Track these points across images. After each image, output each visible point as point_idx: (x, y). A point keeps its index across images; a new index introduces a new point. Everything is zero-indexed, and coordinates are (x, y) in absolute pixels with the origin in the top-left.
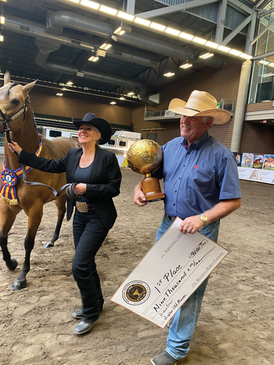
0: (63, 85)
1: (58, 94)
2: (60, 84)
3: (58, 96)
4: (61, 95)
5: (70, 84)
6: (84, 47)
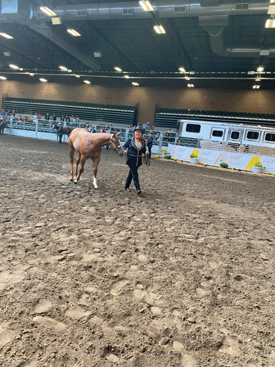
0: (253, 73)
1: (254, 87)
2: (249, 73)
3: (256, 89)
4: (258, 87)
5: (260, 70)
6: (254, 11)
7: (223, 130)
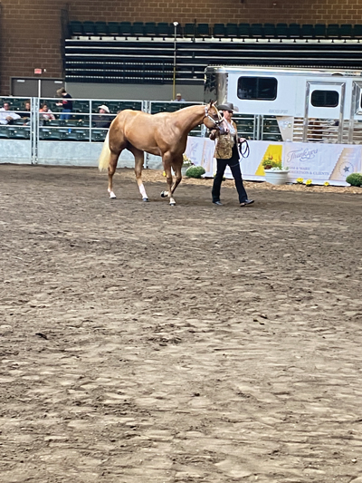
7: (338, 89)
